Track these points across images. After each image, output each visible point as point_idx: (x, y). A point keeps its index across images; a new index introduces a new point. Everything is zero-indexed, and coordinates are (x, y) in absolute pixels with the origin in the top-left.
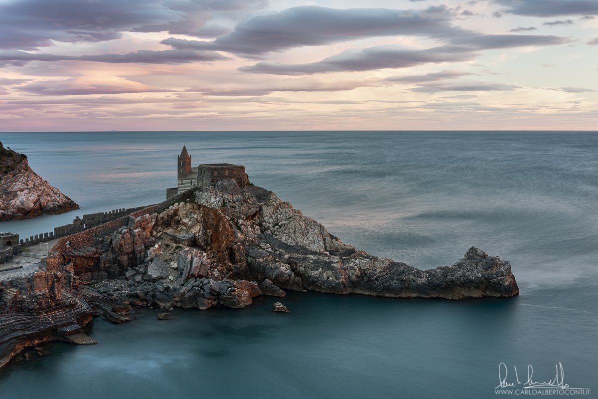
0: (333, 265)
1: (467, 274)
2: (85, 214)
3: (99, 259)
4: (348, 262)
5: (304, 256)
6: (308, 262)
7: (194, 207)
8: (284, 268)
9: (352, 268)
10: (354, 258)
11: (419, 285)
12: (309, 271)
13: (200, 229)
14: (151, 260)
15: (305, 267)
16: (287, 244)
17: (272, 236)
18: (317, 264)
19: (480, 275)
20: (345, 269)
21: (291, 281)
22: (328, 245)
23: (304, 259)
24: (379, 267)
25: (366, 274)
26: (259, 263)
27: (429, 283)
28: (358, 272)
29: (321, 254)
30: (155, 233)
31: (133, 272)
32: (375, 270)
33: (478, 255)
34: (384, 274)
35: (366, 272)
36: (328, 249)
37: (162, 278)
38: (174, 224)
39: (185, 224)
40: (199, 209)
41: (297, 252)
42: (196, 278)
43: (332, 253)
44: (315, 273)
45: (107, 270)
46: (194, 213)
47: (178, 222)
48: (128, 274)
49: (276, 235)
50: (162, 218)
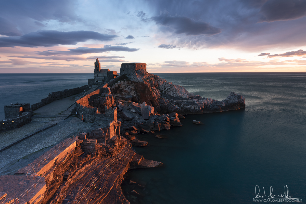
0: (195, 103)
1: (233, 101)
2: (53, 92)
4: (199, 101)
5: (182, 100)
6: (184, 103)
7: (129, 83)
9: (201, 103)
10: (200, 99)
11: (223, 107)
12: (185, 106)
13: (135, 93)
15: (183, 105)
16: (173, 97)
17: (165, 94)
18: (188, 103)
19: (237, 101)
20: (199, 104)
21: (182, 111)
22: (189, 95)
23: (182, 102)
24: (209, 102)
26: (165, 106)
27: (226, 105)
29: (188, 99)
32: (208, 103)
33: (235, 94)
34: (211, 104)
35: (205, 104)
36: (189, 97)
37: (133, 118)
38: (119, 92)
39: (126, 91)
40: (132, 83)
41: (179, 99)
43: (192, 98)
44: (188, 107)
46: (129, 86)
47: (121, 91)
49: (167, 93)
50: (113, 89)
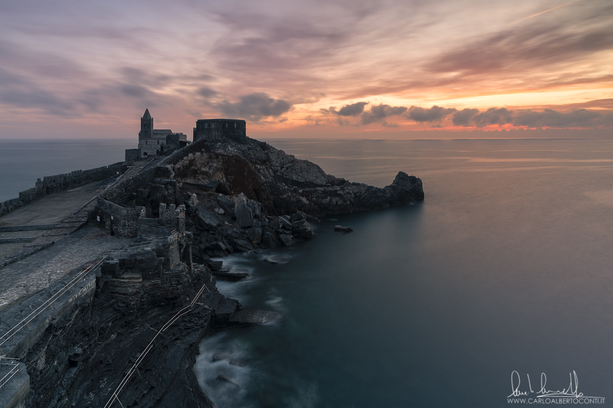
0: (338, 192)
4: (345, 189)
5: (314, 189)
6: (318, 193)
7: (211, 157)
8: (304, 200)
10: (346, 186)
12: (320, 200)
13: (222, 176)
14: (197, 210)
16: (298, 182)
17: (283, 177)
18: (325, 194)
20: (346, 194)
22: (326, 179)
24: (363, 190)
26: (283, 199)
29: (325, 186)
32: (361, 193)
35: (356, 195)
36: (327, 182)
38: (191, 174)
39: (205, 173)
40: (217, 157)
41: (308, 186)
43: (332, 184)
44: (325, 201)
46: (212, 162)
47: (195, 172)
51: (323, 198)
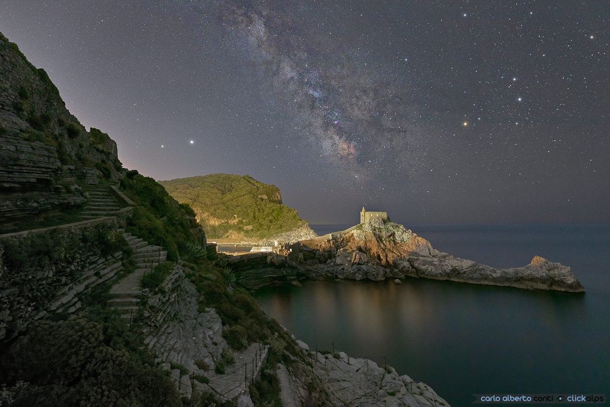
0: (434, 263)
3: (315, 253)
4: (444, 262)
5: (418, 258)
6: (420, 261)
8: (406, 264)
9: (447, 265)
11: (495, 278)
12: (420, 266)
14: (339, 256)
15: (418, 264)
16: (407, 251)
17: (400, 247)
18: (425, 263)
20: (442, 265)
21: (410, 271)
22: (431, 252)
25: (456, 269)
27: (503, 277)
28: (450, 268)
29: (427, 257)
30: (342, 244)
31: (331, 261)
33: (541, 261)
34: (469, 269)
36: (432, 254)
37: (342, 265)
41: (413, 255)
42: (358, 265)
43: (434, 256)
44: (423, 267)
45: (319, 259)
48: (328, 262)
50: (346, 237)
51: (423, 265)
